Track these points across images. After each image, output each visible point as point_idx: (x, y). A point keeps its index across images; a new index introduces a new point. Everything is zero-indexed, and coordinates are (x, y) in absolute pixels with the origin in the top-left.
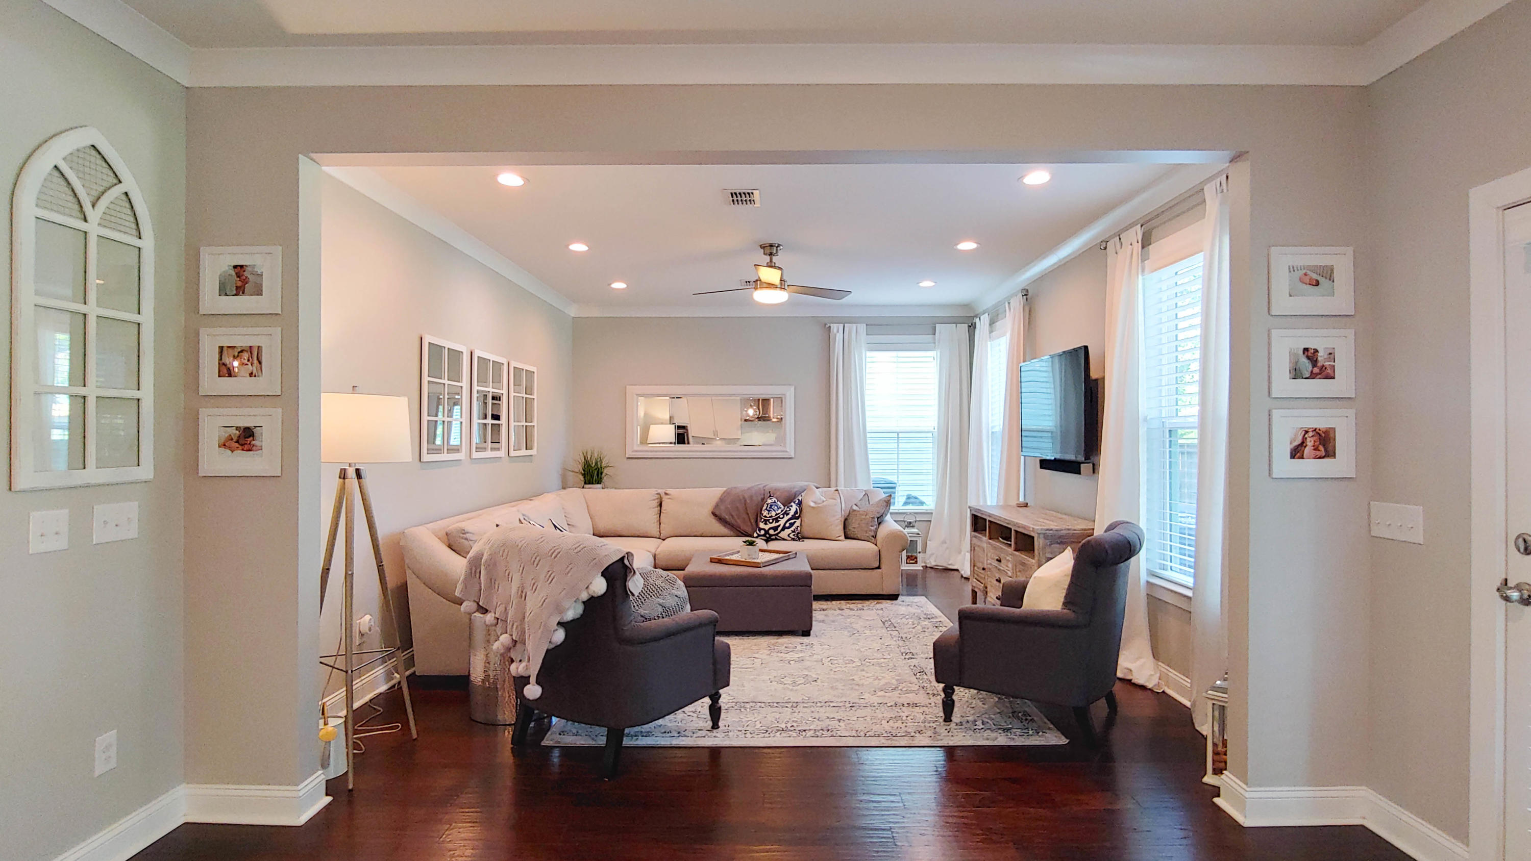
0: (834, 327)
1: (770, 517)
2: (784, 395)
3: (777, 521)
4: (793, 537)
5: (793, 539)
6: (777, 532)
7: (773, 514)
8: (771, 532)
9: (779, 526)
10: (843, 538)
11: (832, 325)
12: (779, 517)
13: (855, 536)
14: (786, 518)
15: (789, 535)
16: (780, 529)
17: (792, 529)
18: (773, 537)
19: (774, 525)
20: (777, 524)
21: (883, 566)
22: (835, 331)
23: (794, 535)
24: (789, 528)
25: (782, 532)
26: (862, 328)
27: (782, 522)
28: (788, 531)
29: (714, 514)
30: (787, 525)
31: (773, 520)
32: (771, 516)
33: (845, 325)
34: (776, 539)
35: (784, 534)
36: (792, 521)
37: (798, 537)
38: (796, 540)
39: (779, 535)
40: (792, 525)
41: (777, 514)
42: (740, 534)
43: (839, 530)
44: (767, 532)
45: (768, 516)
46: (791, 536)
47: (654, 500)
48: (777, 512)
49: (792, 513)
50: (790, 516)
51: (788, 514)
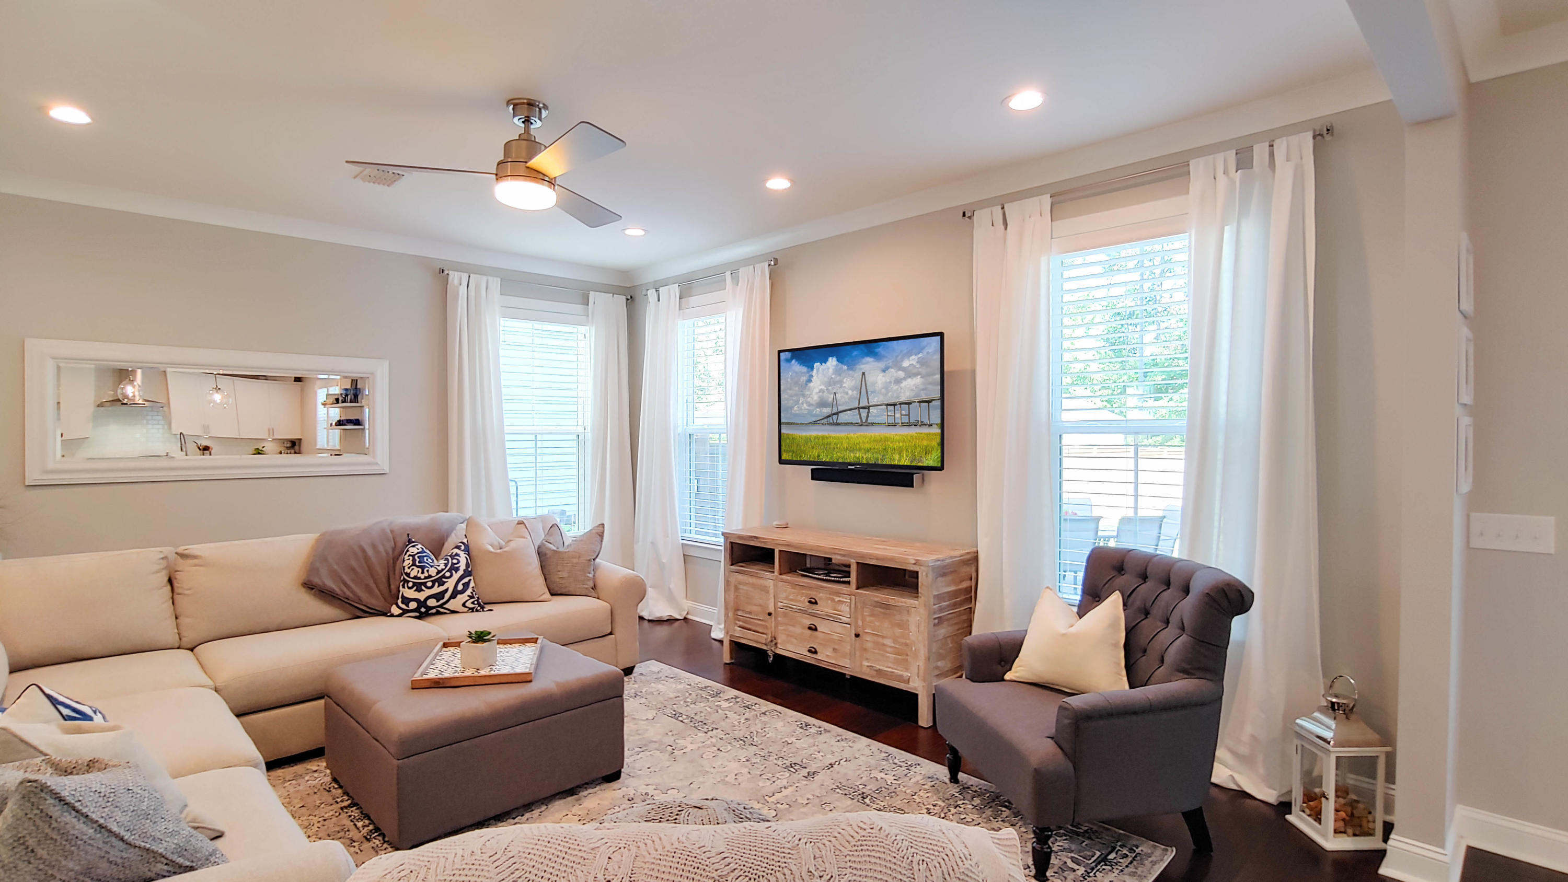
0: (454, 277)
1: (426, 578)
2: (372, 374)
3: (442, 584)
4: (472, 606)
5: (472, 610)
6: (441, 602)
7: (433, 571)
8: (432, 603)
9: (446, 590)
10: (548, 596)
11: (450, 273)
12: (444, 576)
13: (563, 591)
14: (456, 576)
15: (464, 605)
16: (447, 596)
17: (469, 592)
18: (434, 611)
19: (437, 590)
20: (442, 588)
21: (617, 630)
22: (456, 282)
23: (473, 603)
24: (462, 592)
25: (452, 600)
26: (495, 283)
27: (450, 584)
28: (462, 598)
29: (309, 586)
30: (460, 587)
31: (434, 582)
32: (430, 576)
33: (471, 275)
34: (438, 613)
35: (454, 604)
36: (466, 580)
37: (479, 604)
38: (477, 611)
39: (445, 606)
40: (466, 586)
41: (439, 572)
42: (359, 613)
43: (538, 585)
44: (422, 603)
45: (422, 576)
46: (469, 604)
47: (157, 572)
48: (440, 568)
49: (462, 566)
50: (461, 572)
51: (457, 570)
